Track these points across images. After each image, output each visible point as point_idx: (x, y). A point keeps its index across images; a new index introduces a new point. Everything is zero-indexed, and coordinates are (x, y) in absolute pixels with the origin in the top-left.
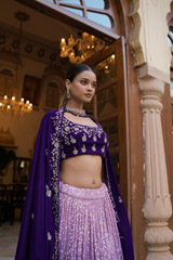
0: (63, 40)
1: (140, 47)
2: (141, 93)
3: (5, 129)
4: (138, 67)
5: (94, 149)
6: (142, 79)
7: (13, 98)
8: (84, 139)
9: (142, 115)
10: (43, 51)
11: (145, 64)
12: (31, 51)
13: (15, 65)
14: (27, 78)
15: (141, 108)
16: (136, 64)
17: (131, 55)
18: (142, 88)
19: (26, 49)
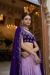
0: (25, 8)
1: (47, 7)
2: (47, 22)
3: (10, 34)
4: (46, 14)
5: (31, 41)
6: (48, 17)
7: (12, 25)
8: (29, 37)
9: (48, 29)
10: (20, 11)
11: (48, 13)
12: (17, 12)
13: (12, 16)
14: (16, 19)
15: (48, 26)
16: (46, 13)
17: (44, 10)
18: (48, 20)
19: (15, 11)
